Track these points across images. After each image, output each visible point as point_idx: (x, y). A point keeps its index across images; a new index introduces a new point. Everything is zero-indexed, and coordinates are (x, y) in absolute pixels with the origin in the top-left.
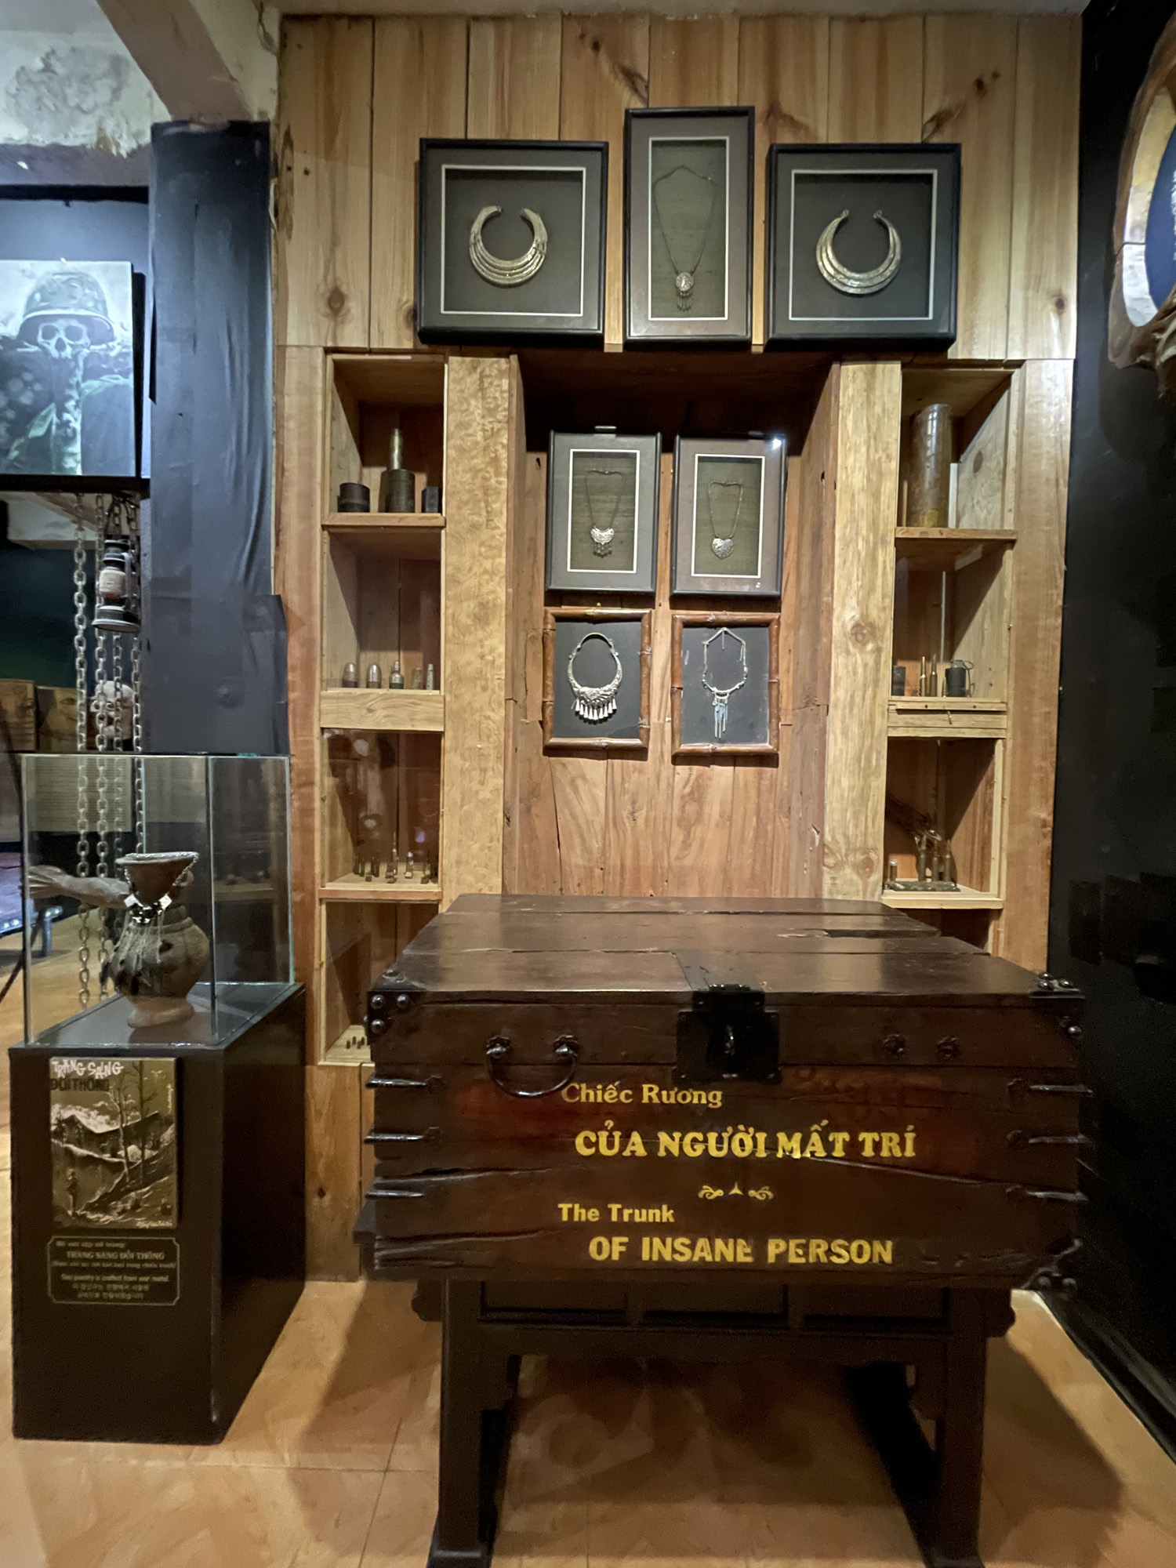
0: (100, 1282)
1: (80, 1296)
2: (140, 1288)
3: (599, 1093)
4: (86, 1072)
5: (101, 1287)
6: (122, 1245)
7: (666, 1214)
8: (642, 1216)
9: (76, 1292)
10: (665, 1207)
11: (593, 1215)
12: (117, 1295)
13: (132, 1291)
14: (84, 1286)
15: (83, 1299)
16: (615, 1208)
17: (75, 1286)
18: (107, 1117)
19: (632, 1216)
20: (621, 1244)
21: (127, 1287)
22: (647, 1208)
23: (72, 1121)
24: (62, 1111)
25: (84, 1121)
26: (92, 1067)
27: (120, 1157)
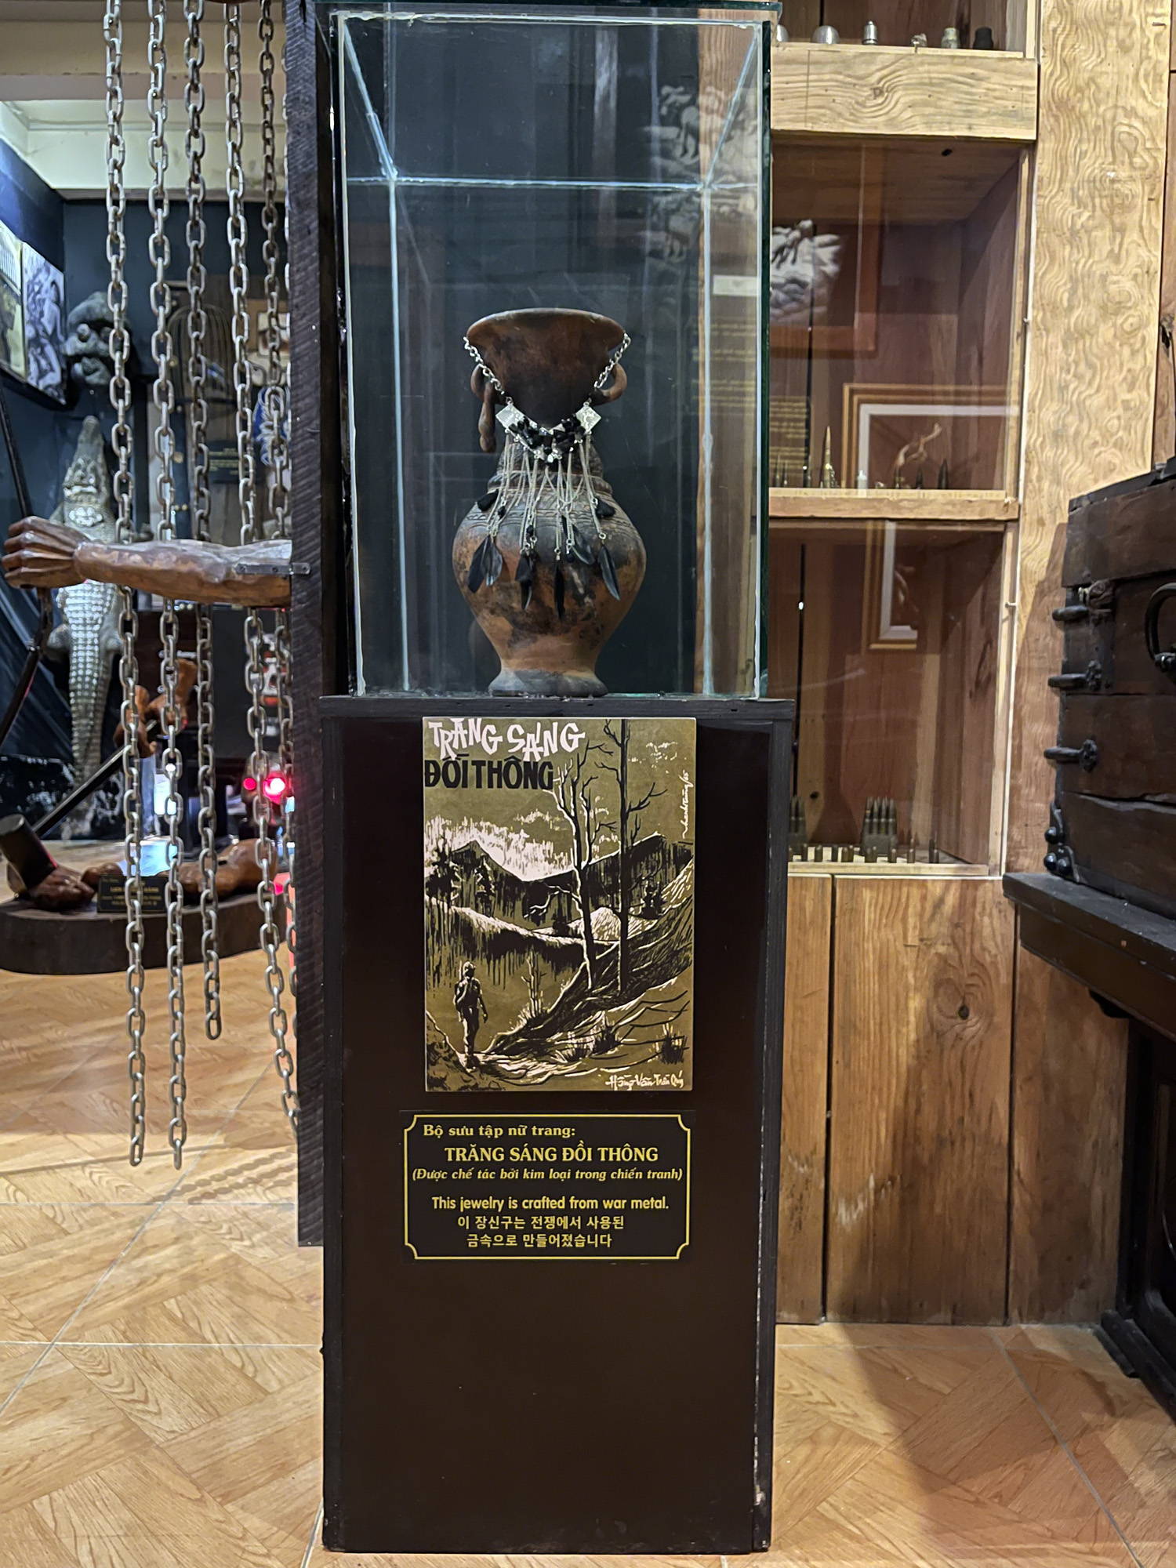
0: (520, 1212)
1: (473, 1243)
2: (605, 1223)
4: (504, 746)
5: (519, 1222)
6: (567, 1133)
9: (464, 1233)
12: (555, 1239)
13: (587, 1231)
14: (481, 1222)
15: (481, 1250)
17: (463, 1222)
18: (550, 846)
21: (577, 1222)
23: (470, 858)
24: (448, 835)
25: (497, 856)
26: (516, 734)
27: (576, 935)
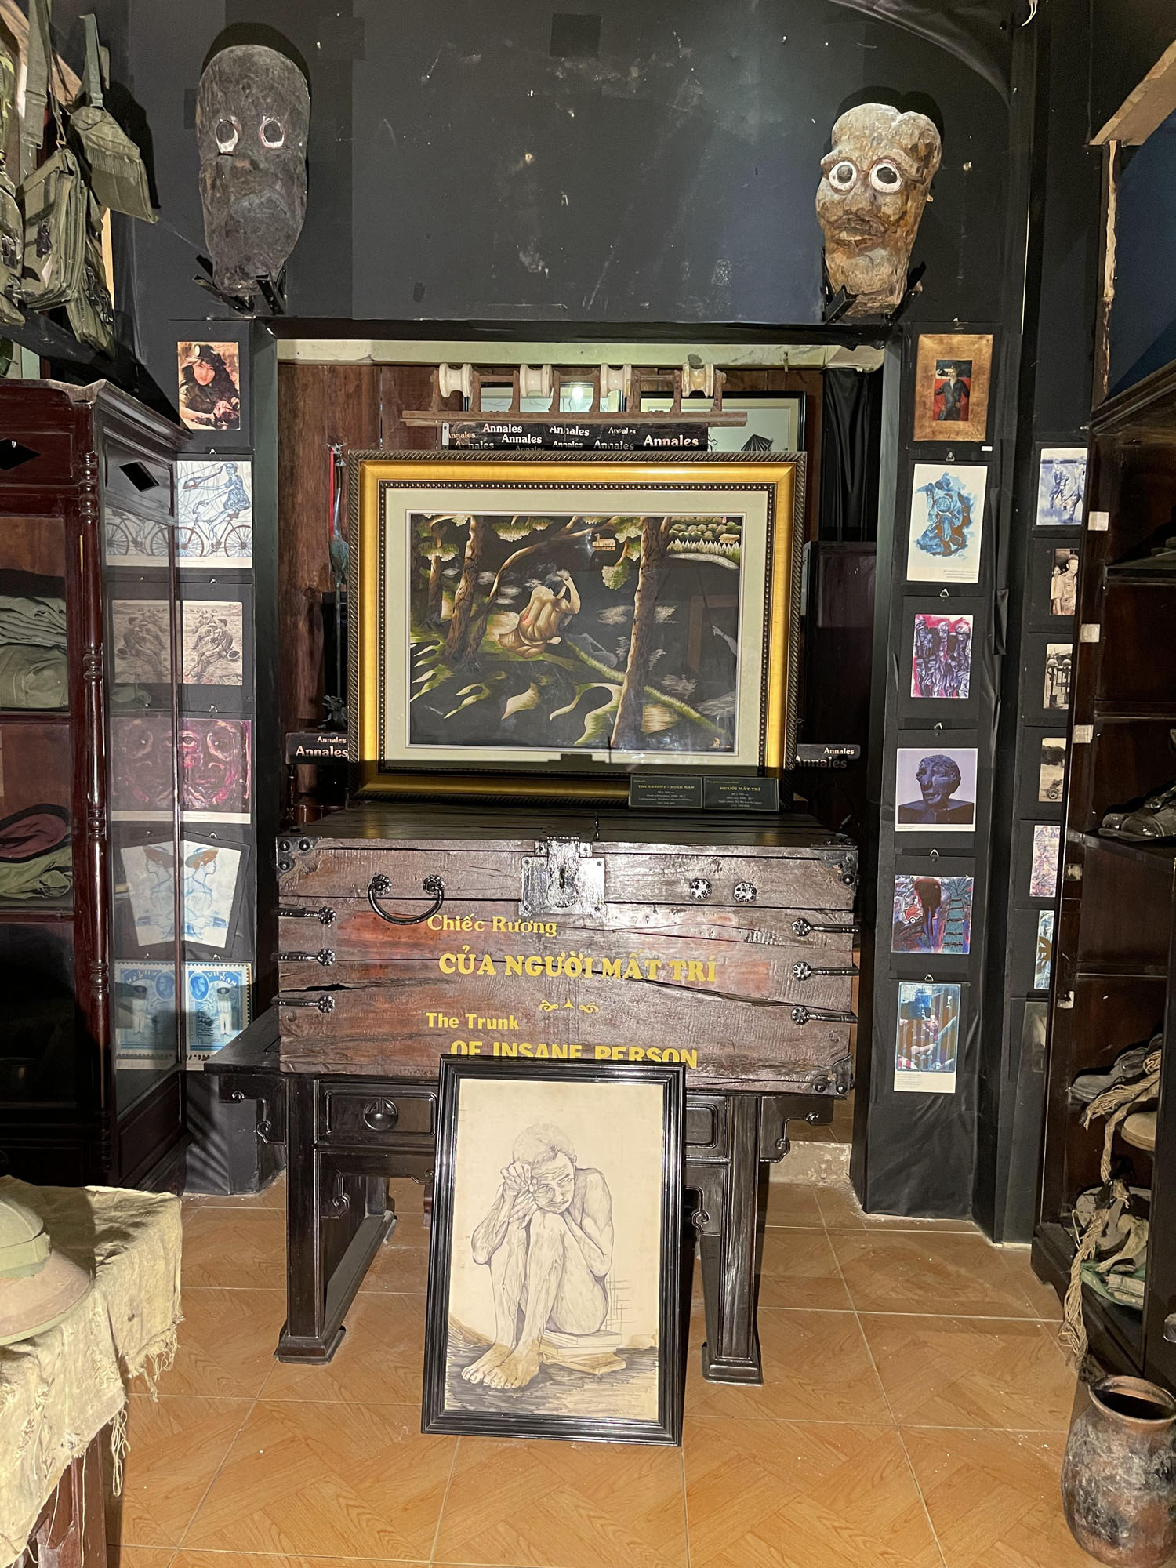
3: (458, 923)
7: (511, 1023)
8: (493, 1024)
10: (511, 1017)
11: (454, 1022)
16: (471, 1017)
19: (485, 1024)
20: (476, 1047)
22: (498, 1018)
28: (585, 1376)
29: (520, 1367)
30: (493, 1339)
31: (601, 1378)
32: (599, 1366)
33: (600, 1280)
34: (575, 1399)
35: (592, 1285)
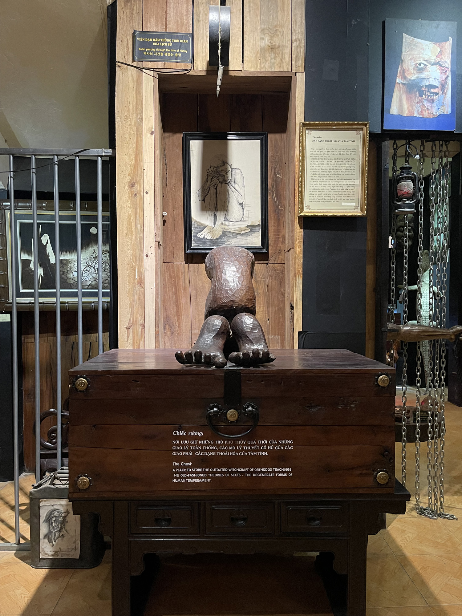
28: (237, 234)
29: (216, 232)
30: (207, 224)
31: (243, 234)
32: (242, 231)
33: (241, 204)
34: (234, 241)
35: (238, 206)
